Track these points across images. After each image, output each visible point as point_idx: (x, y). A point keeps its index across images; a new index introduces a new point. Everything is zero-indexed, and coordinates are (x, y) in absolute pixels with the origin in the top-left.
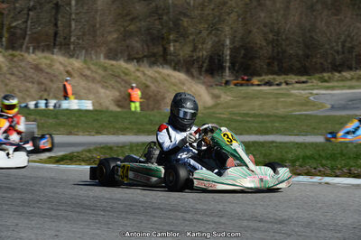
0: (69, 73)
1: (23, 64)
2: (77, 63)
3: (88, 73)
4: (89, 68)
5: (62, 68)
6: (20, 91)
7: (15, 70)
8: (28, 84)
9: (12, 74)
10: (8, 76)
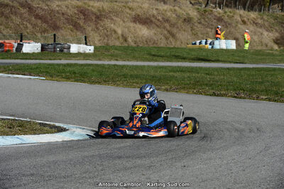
0: (244, 22)
1: (210, 16)
2: (253, 15)
3: (260, 21)
4: (262, 18)
5: (239, 19)
6: (202, 34)
7: (202, 20)
8: (209, 30)
9: (199, 23)
10: (196, 24)
